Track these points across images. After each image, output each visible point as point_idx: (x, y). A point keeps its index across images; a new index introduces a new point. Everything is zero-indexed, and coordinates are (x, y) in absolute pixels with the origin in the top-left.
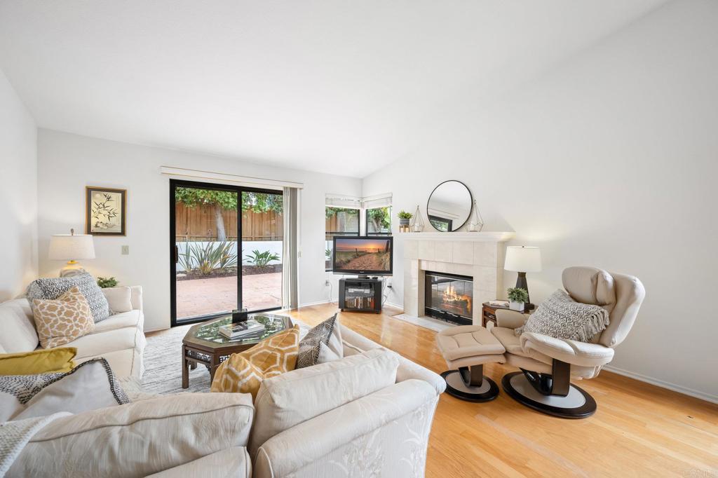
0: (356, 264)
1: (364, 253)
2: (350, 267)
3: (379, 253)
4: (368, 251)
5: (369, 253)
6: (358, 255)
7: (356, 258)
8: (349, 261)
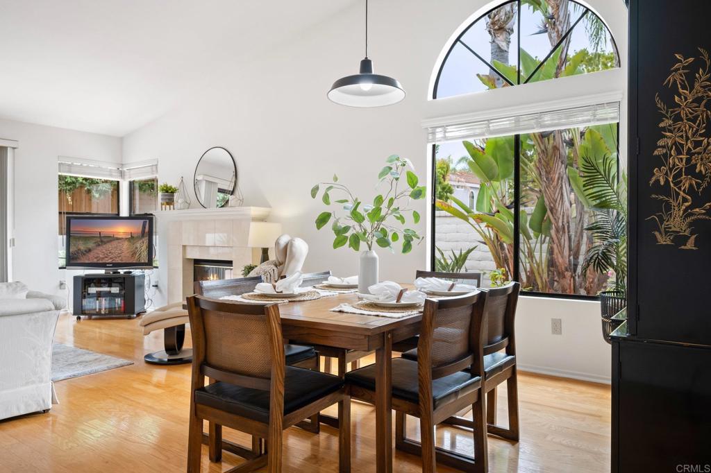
0: (99, 253)
1: (111, 239)
2: (91, 258)
3: (132, 238)
4: (116, 236)
5: (118, 239)
6: (102, 241)
7: (99, 245)
8: (90, 250)
